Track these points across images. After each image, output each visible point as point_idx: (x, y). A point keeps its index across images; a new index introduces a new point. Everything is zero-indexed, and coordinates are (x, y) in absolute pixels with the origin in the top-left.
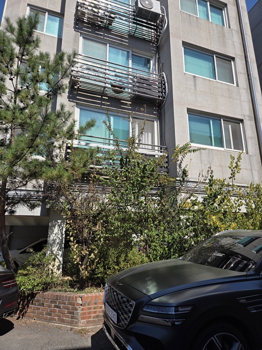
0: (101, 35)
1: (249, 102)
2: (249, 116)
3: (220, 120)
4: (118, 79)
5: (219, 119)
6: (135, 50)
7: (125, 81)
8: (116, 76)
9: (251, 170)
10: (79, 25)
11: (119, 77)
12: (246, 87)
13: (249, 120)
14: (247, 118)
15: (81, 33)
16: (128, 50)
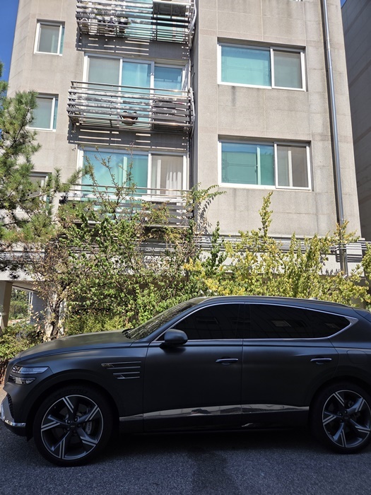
0: (111, 49)
1: (325, 112)
2: (321, 135)
3: (273, 146)
4: (128, 106)
5: (272, 144)
6: (158, 60)
7: (137, 107)
8: (124, 102)
9: (317, 215)
10: (83, 42)
11: (129, 103)
12: (321, 90)
13: (322, 140)
14: (318, 138)
15: (85, 52)
16: (149, 62)
